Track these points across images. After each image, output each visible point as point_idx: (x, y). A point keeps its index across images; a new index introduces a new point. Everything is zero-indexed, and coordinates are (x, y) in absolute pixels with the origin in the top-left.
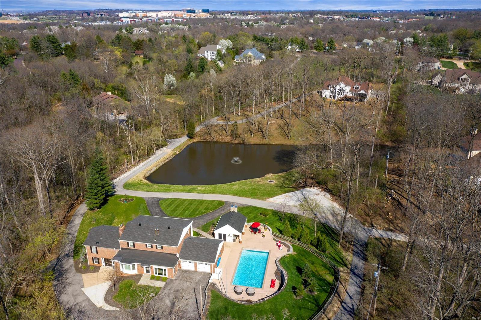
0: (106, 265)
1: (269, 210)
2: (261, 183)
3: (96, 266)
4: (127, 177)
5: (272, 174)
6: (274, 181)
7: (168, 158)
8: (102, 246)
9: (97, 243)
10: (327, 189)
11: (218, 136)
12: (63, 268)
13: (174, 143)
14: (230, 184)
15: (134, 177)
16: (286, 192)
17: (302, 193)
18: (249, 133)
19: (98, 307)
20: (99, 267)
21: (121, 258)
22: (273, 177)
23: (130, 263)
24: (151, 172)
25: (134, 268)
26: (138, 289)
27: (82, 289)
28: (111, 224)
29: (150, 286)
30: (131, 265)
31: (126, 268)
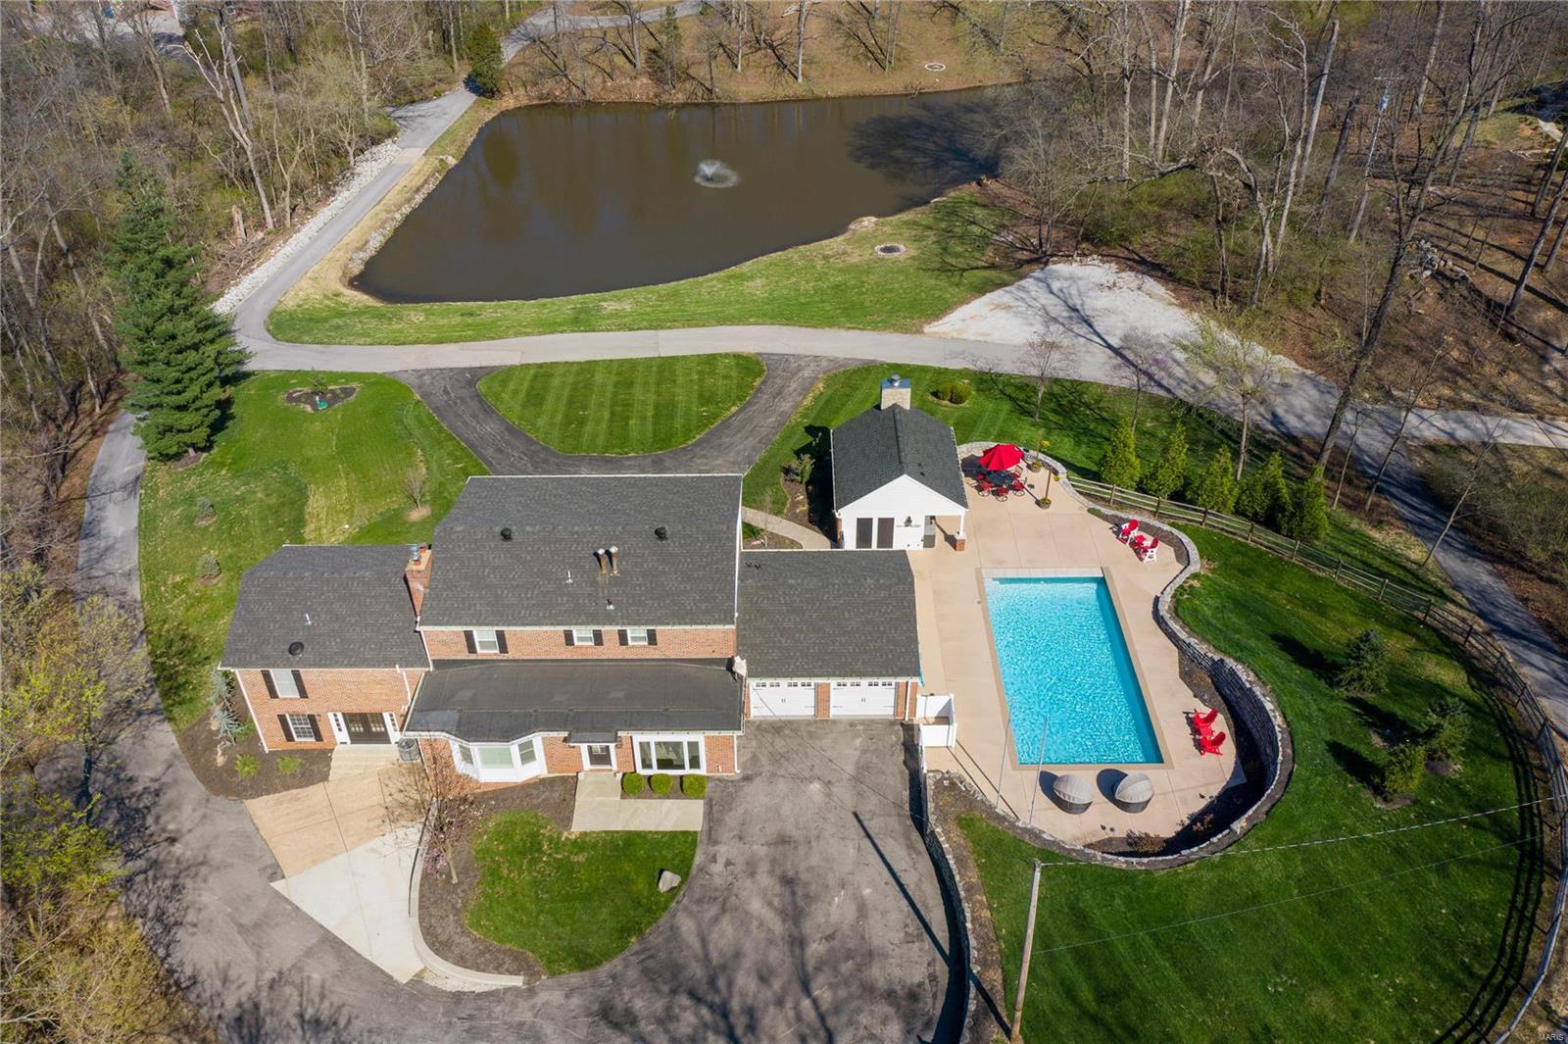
0: (355, 738)
1: (954, 372)
2: (854, 259)
3: (304, 753)
4: (267, 286)
5: (873, 219)
6: (902, 247)
7: (418, 190)
8: (324, 661)
9: (295, 648)
10: (1134, 260)
11: (598, 80)
12: (131, 780)
13: (422, 120)
14: (722, 274)
15: (303, 284)
16: (981, 290)
17: (1048, 286)
18: (722, 58)
19: (403, 977)
20: (325, 756)
21: (451, 715)
22: (887, 229)
23: (507, 735)
24: (365, 255)
25: (527, 756)
26: (581, 858)
27: (277, 885)
28: (300, 521)
29: (638, 834)
30: (514, 748)
31: (487, 761)
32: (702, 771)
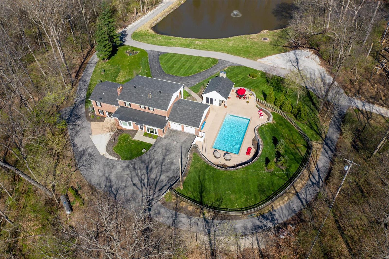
0: (110, 116)
1: (258, 71)
2: (256, 40)
3: (102, 117)
4: (135, 26)
5: (267, 31)
6: (268, 39)
8: (104, 102)
9: (101, 98)
14: (226, 39)
15: (142, 27)
19: (101, 154)
20: (104, 118)
21: (119, 115)
22: (268, 34)
23: (126, 120)
24: (156, 22)
25: (130, 125)
26: (133, 143)
27: (90, 136)
28: (116, 77)
29: (143, 142)
30: (127, 123)
31: (124, 124)
32: (157, 135)
